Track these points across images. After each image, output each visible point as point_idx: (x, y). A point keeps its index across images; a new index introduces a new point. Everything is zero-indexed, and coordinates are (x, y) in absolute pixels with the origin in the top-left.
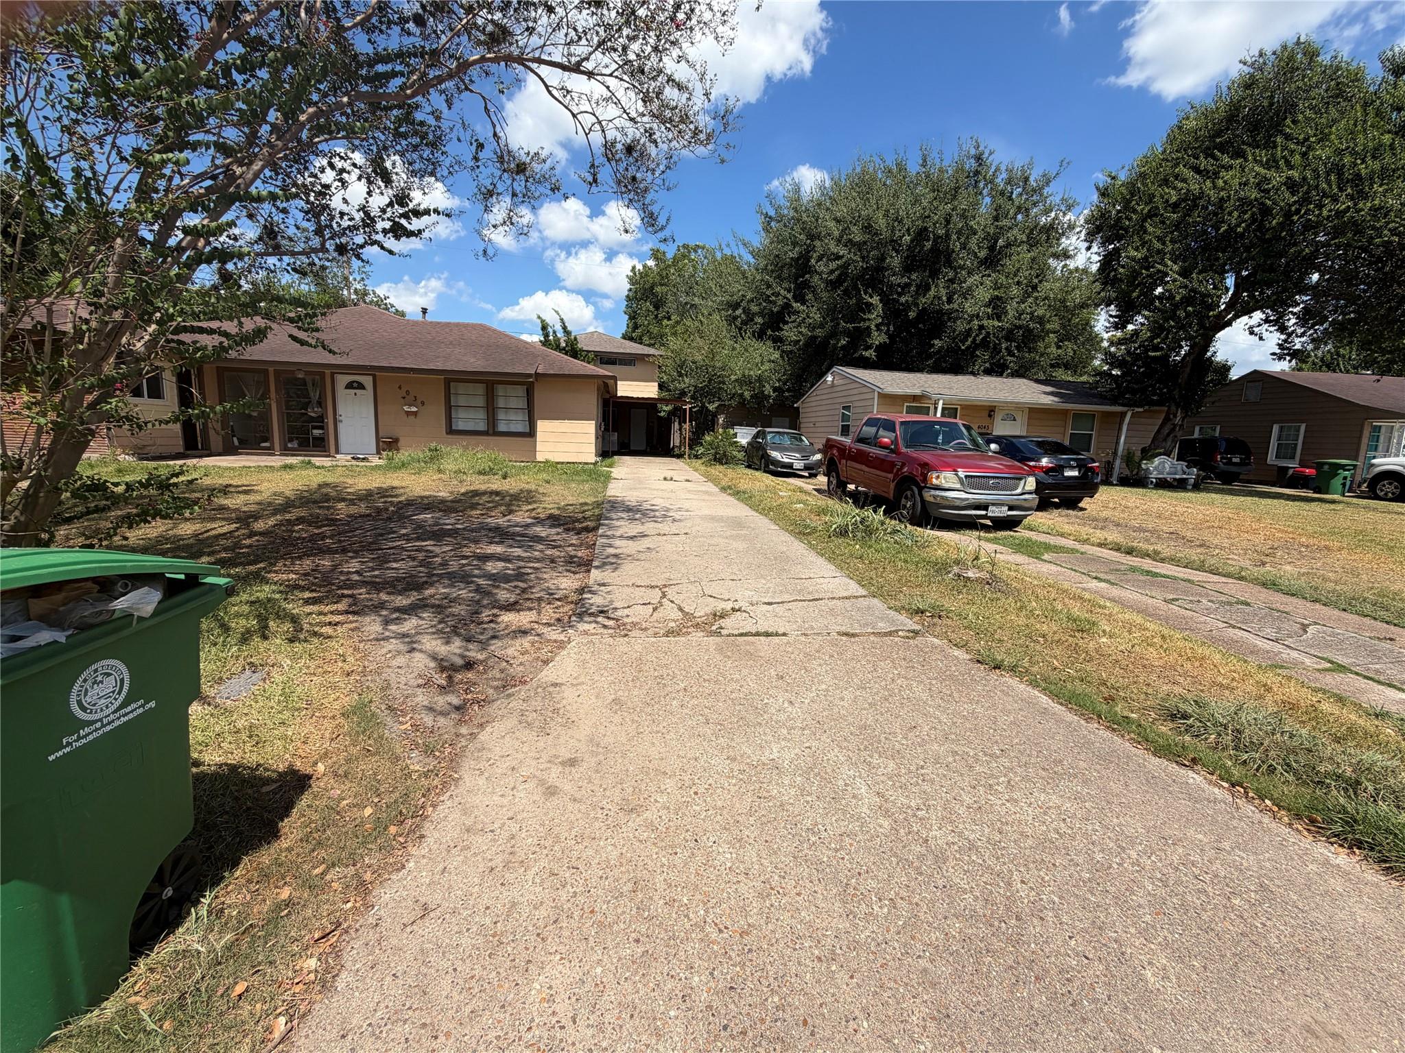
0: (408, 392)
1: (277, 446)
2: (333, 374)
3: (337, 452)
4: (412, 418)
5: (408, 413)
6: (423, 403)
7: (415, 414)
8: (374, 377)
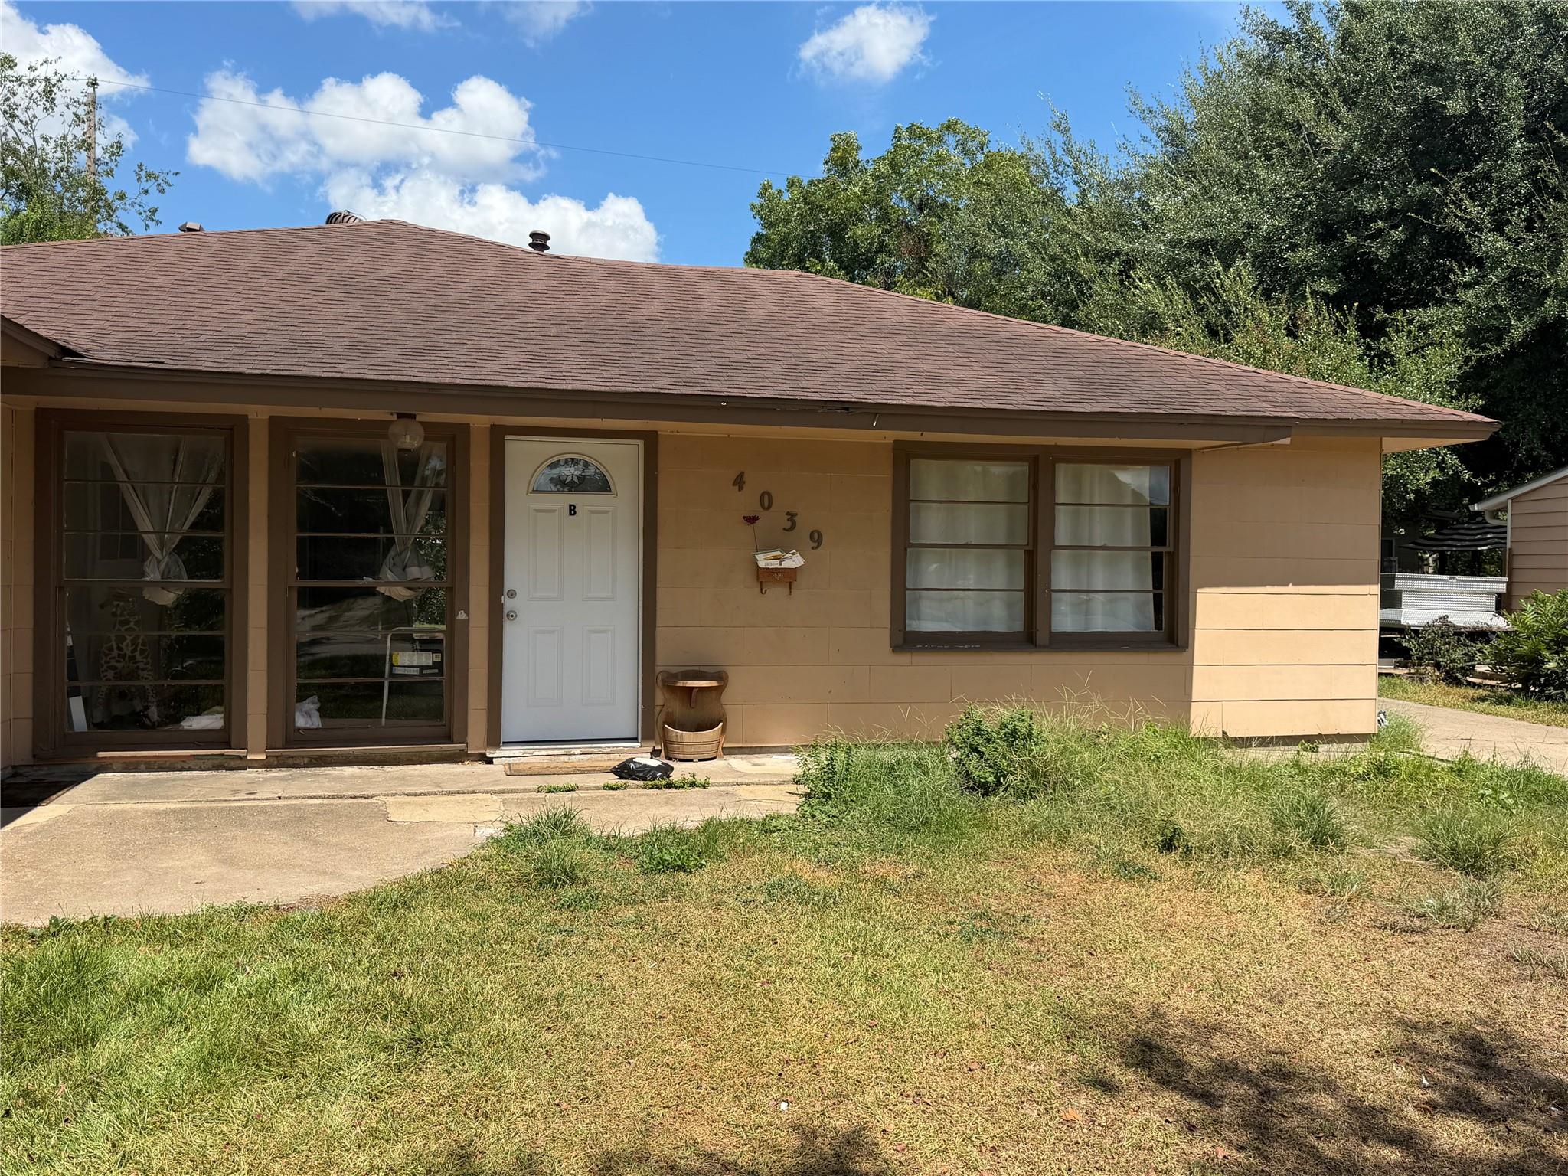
0: (766, 500)
1: (257, 725)
2: (498, 436)
3: (495, 739)
4: (776, 592)
5: (765, 575)
6: (817, 538)
7: (788, 577)
8: (650, 440)
